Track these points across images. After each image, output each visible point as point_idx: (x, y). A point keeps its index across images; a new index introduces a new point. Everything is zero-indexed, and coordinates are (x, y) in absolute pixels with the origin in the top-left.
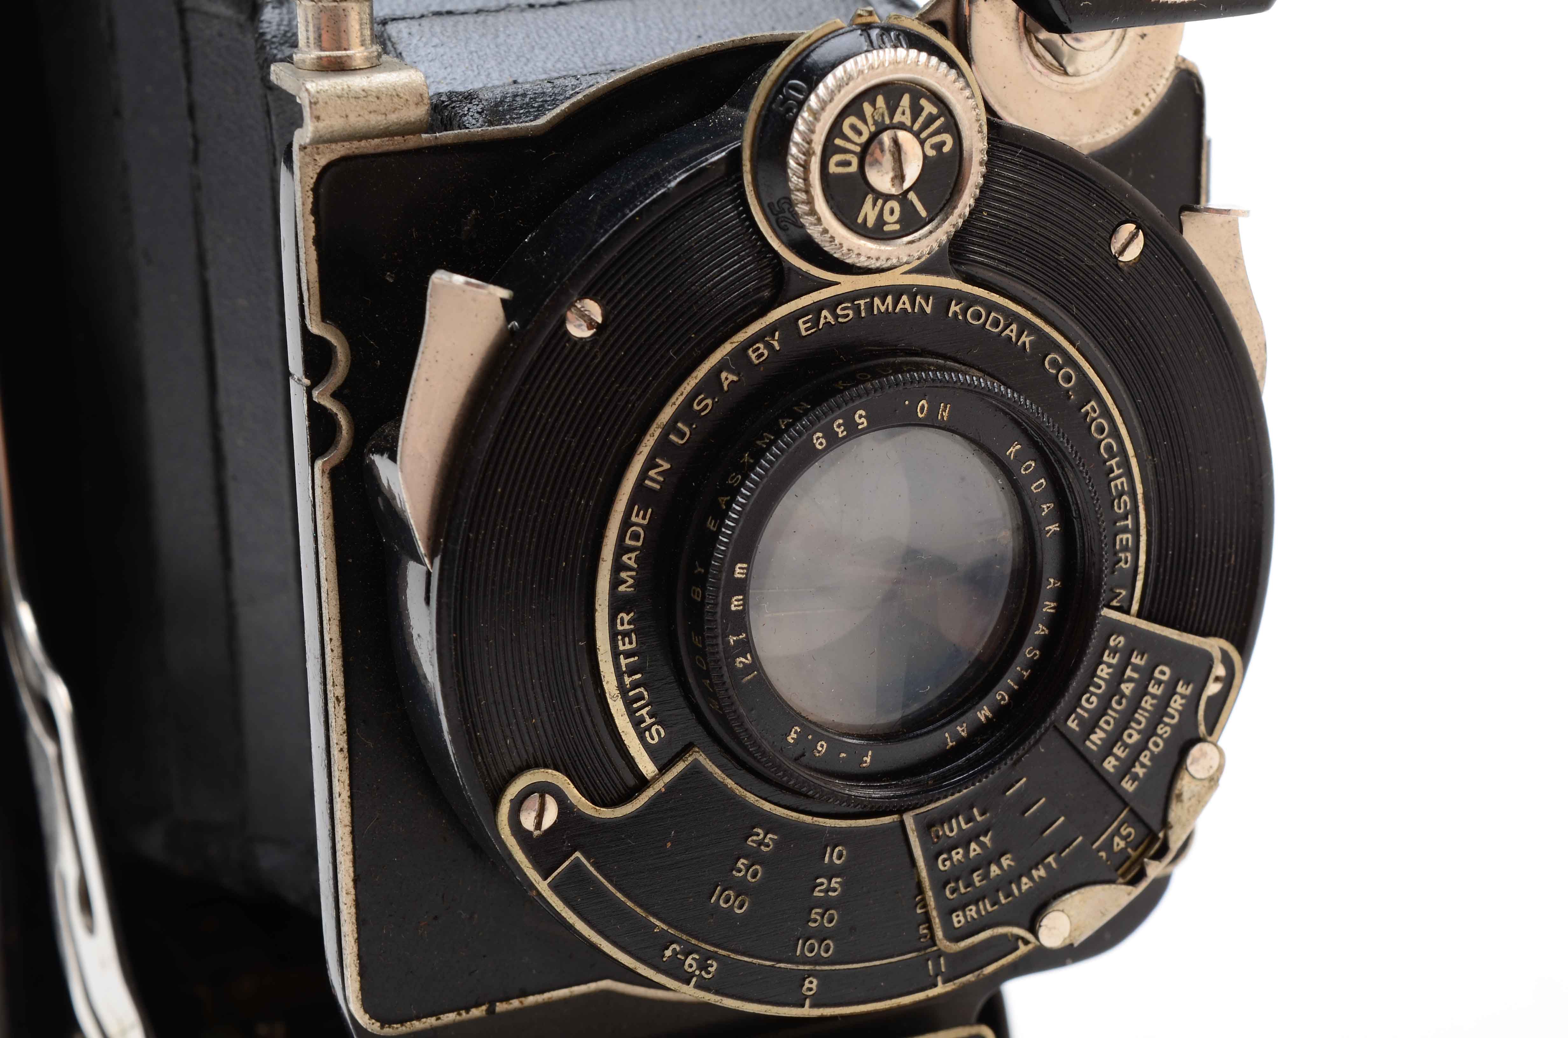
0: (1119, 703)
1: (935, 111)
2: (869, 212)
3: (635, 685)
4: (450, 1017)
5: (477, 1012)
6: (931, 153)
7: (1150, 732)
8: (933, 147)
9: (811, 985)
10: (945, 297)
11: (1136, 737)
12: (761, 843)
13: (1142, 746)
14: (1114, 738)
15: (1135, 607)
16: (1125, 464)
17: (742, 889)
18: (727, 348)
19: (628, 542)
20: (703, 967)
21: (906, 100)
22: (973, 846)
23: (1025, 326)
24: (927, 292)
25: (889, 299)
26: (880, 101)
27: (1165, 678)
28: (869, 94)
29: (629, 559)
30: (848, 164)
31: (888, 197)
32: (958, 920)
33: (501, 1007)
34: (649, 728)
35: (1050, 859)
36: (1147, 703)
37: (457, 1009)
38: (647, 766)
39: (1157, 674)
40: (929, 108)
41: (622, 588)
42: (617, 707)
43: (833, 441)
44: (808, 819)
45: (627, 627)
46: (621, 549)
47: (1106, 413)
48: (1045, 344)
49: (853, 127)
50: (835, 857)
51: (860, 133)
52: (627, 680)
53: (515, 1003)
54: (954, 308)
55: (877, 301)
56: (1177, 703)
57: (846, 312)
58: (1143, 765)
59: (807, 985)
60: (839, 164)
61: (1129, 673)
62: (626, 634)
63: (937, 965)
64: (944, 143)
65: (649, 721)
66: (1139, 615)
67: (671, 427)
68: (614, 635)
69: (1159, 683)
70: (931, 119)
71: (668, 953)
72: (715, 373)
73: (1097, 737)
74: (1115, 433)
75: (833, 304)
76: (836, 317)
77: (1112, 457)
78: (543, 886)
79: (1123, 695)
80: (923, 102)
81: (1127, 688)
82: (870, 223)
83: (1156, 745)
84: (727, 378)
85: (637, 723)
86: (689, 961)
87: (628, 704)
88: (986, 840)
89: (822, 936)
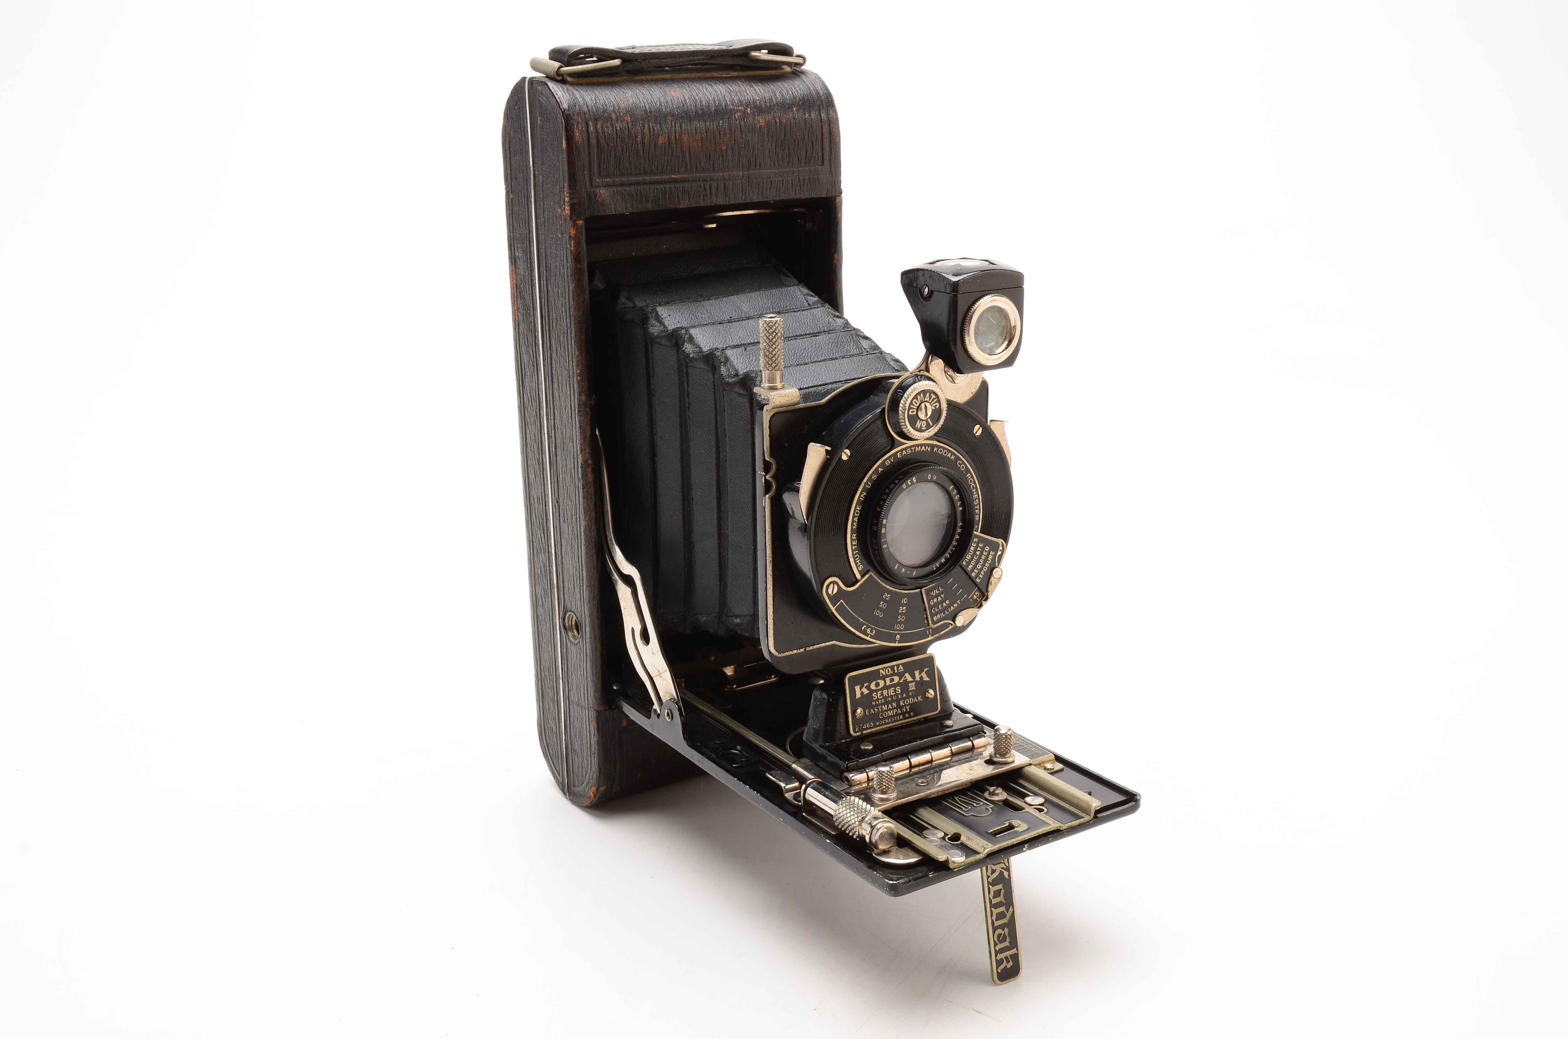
0: (976, 557)
1: (935, 397)
2: (918, 424)
3: (856, 554)
4: (795, 651)
5: (802, 650)
6: (934, 408)
7: (983, 565)
8: (934, 407)
9: (898, 637)
10: (933, 446)
11: (980, 567)
12: (886, 597)
13: (981, 569)
14: (975, 567)
15: (979, 531)
16: (977, 491)
17: (881, 609)
18: (880, 461)
19: (856, 515)
20: (872, 632)
21: (928, 394)
22: (939, 597)
23: (952, 453)
24: (929, 445)
25: (920, 447)
26: (922, 395)
27: (987, 550)
28: (919, 394)
29: (856, 519)
30: (914, 412)
31: (923, 420)
32: (935, 618)
33: (808, 649)
34: (859, 566)
35: (958, 601)
36: (983, 557)
37: (797, 649)
38: (858, 576)
39: (985, 549)
40: (933, 396)
41: (854, 527)
42: (852, 560)
43: (908, 486)
44: (898, 590)
45: (855, 538)
46: (854, 517)
47: (972, 477)
48: (957, 458)
49: (915, 402)
50: (904, 601)
51: (917, 404)
52: (854, 552)
53: (811, 648)
54: (935, 449)
55: (917, 448)
56: (990, 557)
57: (909, 451)
58: (982, 575)
59: (897, 637)
60: (912, 412)
61: (978, 549)
62: (854, 540)
63: (929, 632)
64: (936, 406)
65: (859, 564)
66: (980, 532)
67: (866, 484)
68: (852, 540)
69: (986, 551)
70: (934, 399)
71: (863, 628)
72: (877, 468)
73: (970, 567)
74: (974, 482)
75: (906, 449)
76: (907, 453)
77: (974, 489)
78: (833, 609)
79: (977, 555)
80: (932, 395)
81: (978, 553)
82: (919, 428)
83: (985, 569)
84: (880, 470)
85: (856, 564)
86: (868, 630)
87: (854, 558)
88: (942, 596)
89: (901, 623)
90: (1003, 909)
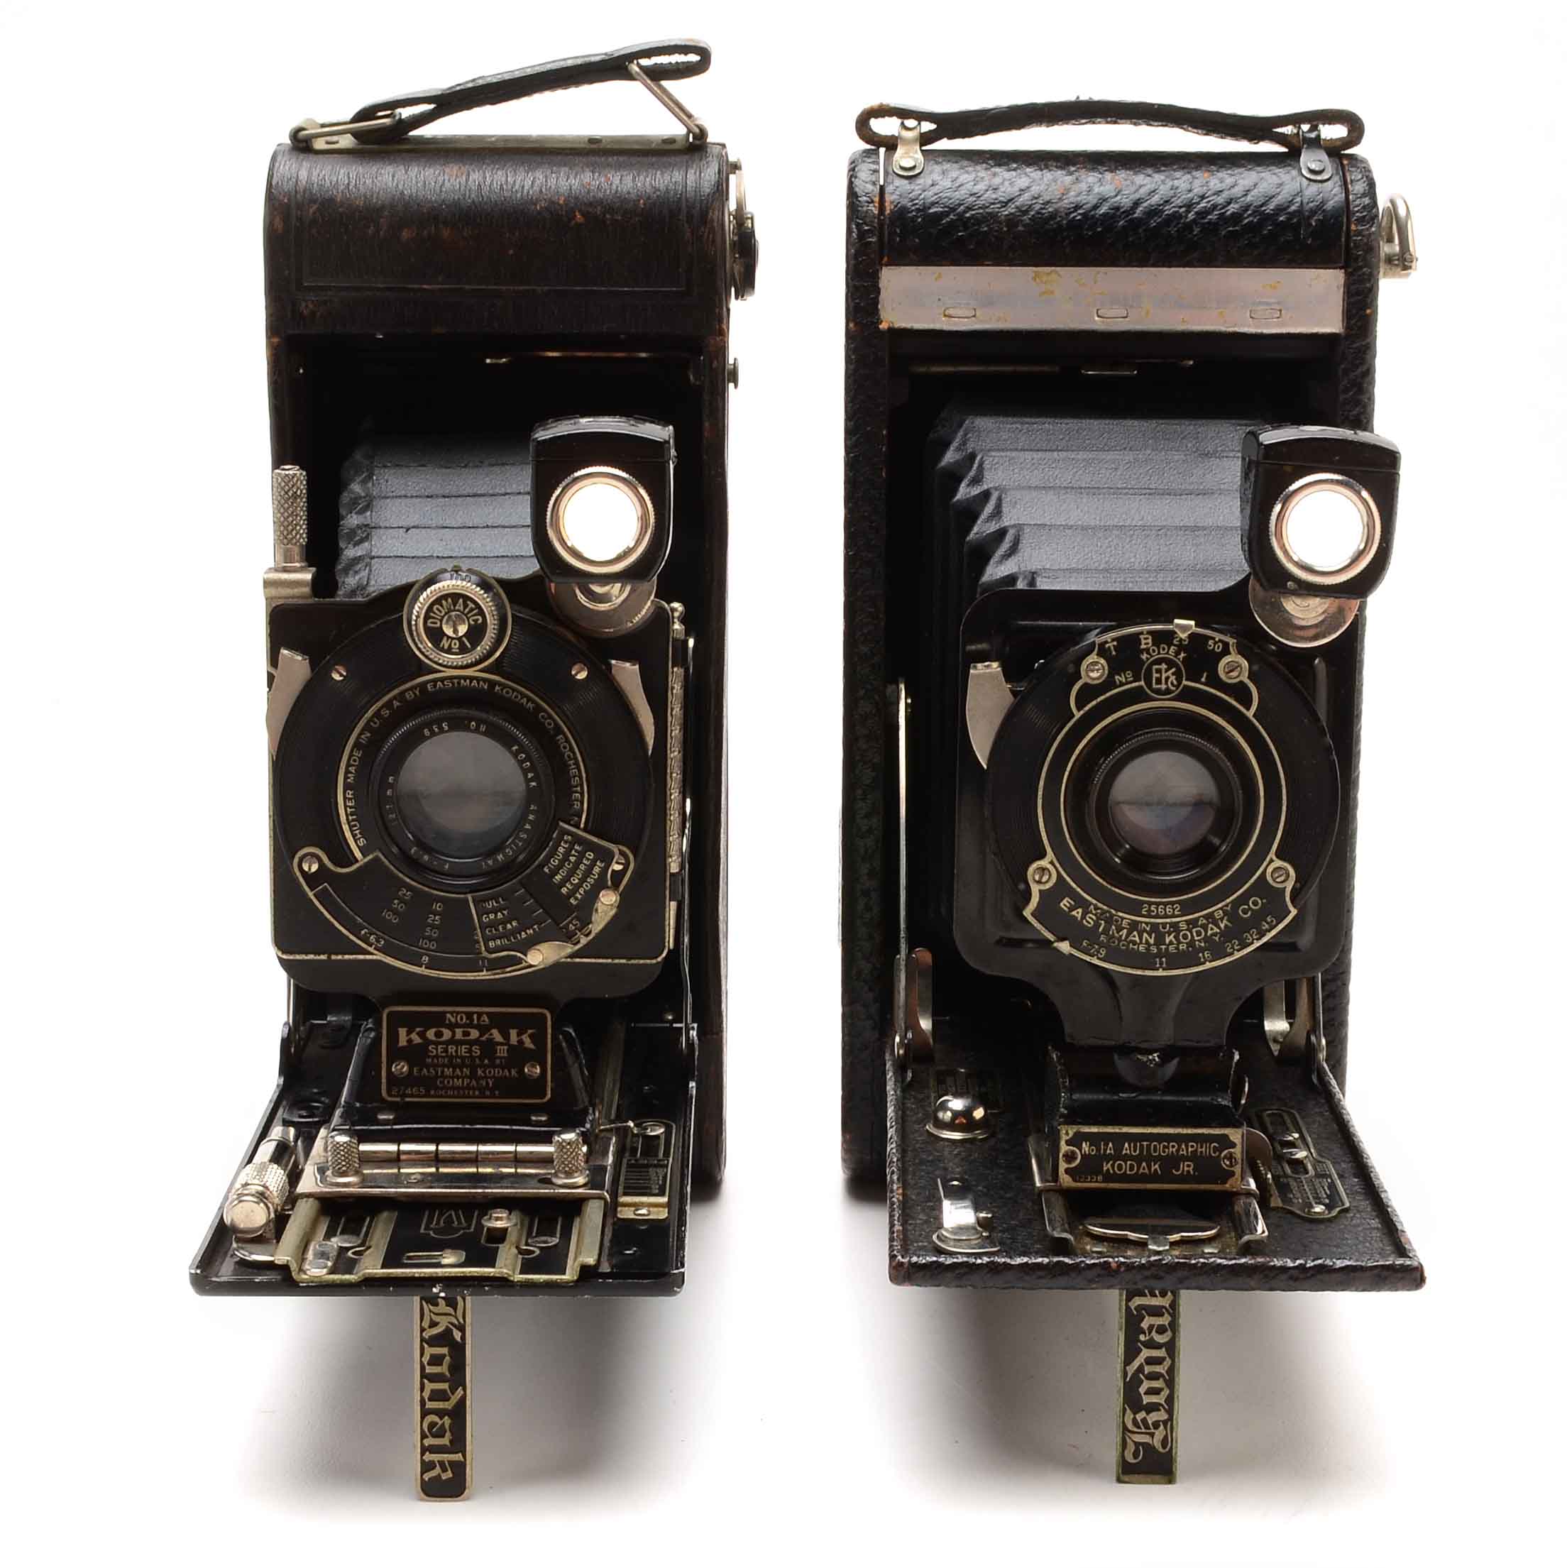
0: (569, 865)
1: (473, 606)
2: (445, 643)
3: (353, 820)
4: (311, 957)
6: (472, 623)
7: (583, 880)
8: (473, 620)
9: (425, 959)
10: (492, 684)
11: (577, 881)
12: (404, 895)
13: (579, 886)
14: (566, 879)
15: (582, 826)
16: (577, 764)
17: (395, 912)
18: (396, 692)
19: (352, 762)
20: (378, 941)
21: (461, 601)
22: (499, 914)
23: (529, 699)
24: (485, 680)
25: (468, 681)
26: (450, 600)
27: (591, 858)
28: (445, 597)
29: (352, 769)
30: (436, 623)
31: (453, 639)
32: (491, 944)
34: (359, 839)
35: (535, 927)
36: (582, 867)
37: (315, 954)
38: (358, 854)
39: (587, 855)
40: (471, 605)
41: (349, 780)
42: (346, 827)
43: (433, 734)
44: (426, 889)
45: (350, 796)
46: (348, 765)
47: (567, 740)
48: (538, 709)
49: (438, 609)
50: (437, 907)
51: (440, 612)
52: (350, 818)
53: (340, 957)
54: (497, 688)
55: (462, 681)
56: (596, 870)
57: (448, 684)
58: (580, 894)
59: (423, 959)
60: (432, 623)
61: (573, 852)
62: (350, 799)
63: (483, 962)
64: (478, 620)
65: (359, 836)
66: (585, 830)
67: (370, 720)
68: (345, 798)
69: (588, 859)
70: (472, 610)
71: (363, 932)
72: (390, 701)
73: (558, 877)
74: (572, 749)
75: (442, 680)
76: (444, 685)
77: (571, 760)
78: (311, 894)
79: (570, 861)
80: (469, 602)
81: (573, 859)
82: (446, 647)
83: (587, 886)
84: (396, 704)
85: (354, 836)
86: (372, 937)
87: (350, 827)
88: (505, 912)
89: (430, 939)
90: (445, 1386)
